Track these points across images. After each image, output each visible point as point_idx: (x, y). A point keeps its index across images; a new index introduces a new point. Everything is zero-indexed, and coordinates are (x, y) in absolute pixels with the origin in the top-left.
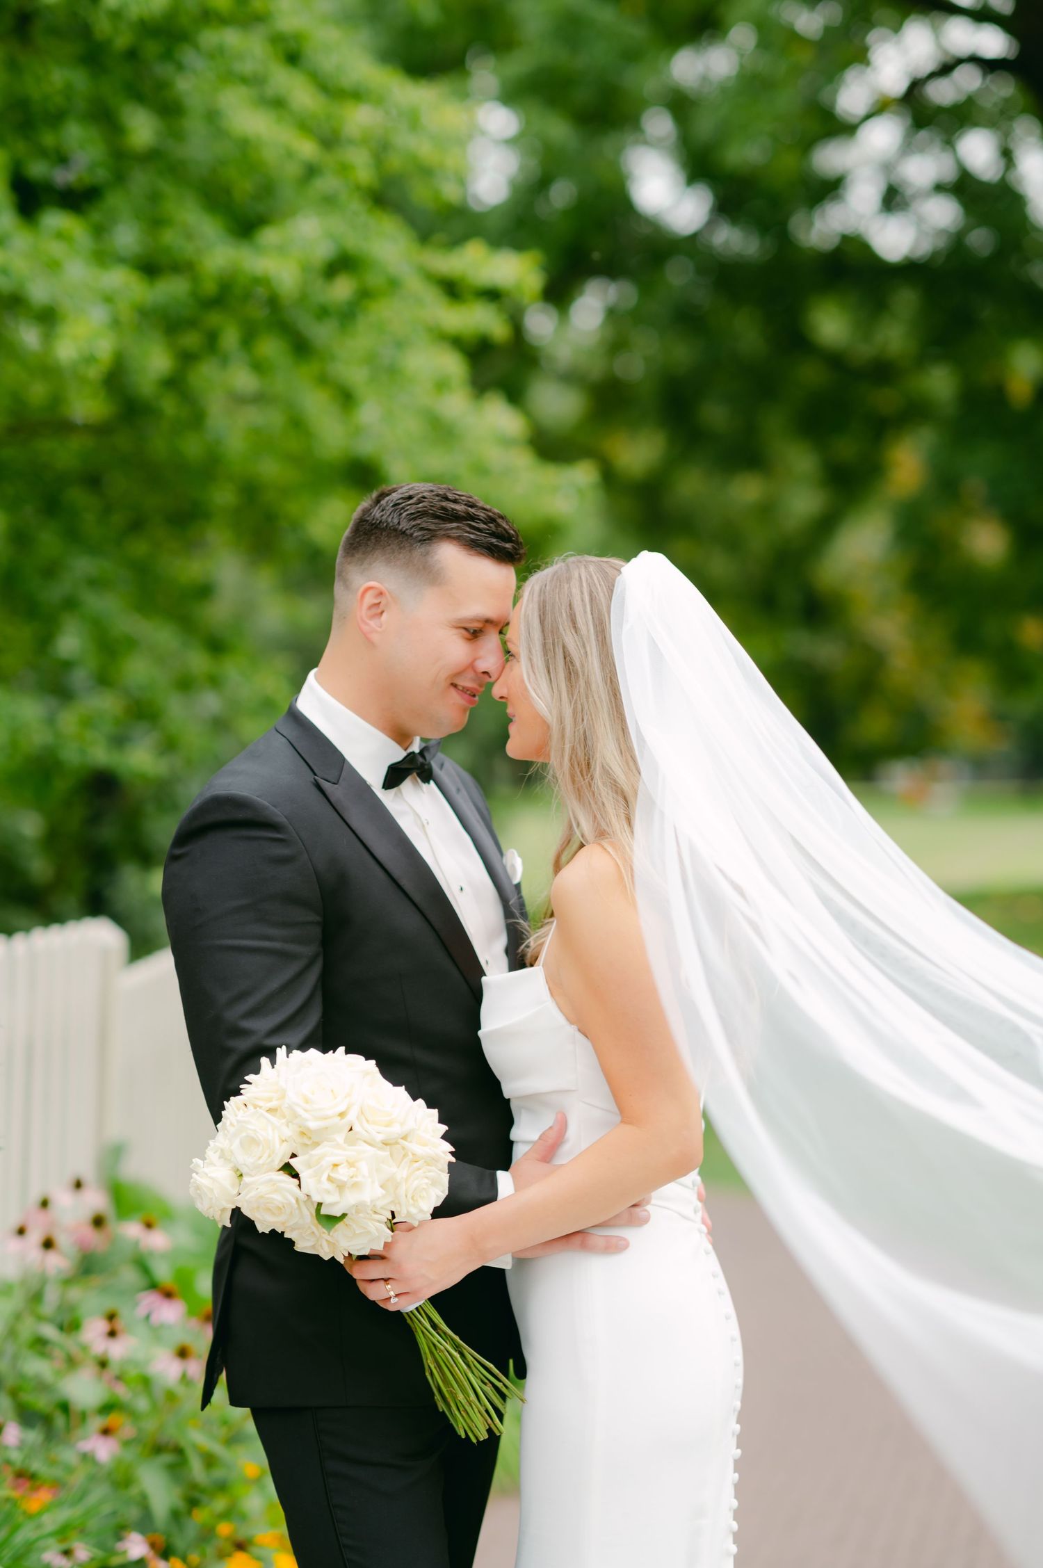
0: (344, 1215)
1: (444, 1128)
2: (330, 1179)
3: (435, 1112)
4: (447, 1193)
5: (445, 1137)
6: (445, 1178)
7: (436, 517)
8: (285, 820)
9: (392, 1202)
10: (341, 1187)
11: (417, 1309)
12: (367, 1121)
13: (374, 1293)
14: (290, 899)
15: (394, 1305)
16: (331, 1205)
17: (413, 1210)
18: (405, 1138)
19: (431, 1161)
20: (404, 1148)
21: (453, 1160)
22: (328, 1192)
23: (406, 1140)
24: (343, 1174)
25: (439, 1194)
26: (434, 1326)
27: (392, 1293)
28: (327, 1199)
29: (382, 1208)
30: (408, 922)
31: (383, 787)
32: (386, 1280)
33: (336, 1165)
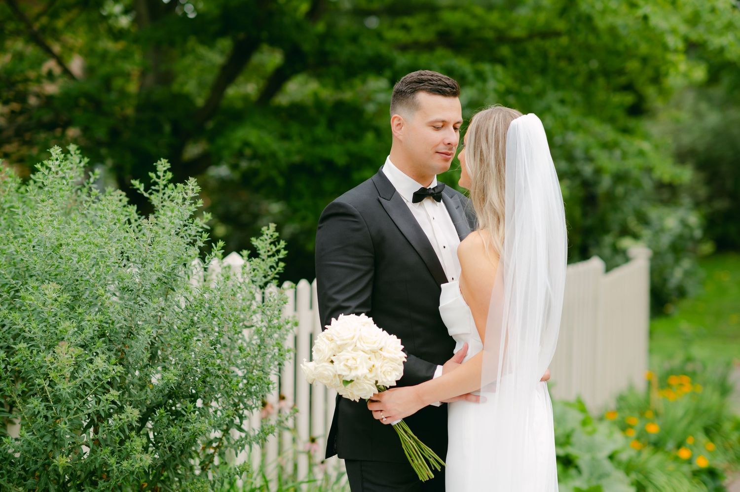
0: (352, 381)
1: (403, 347)
2: (346, 366)
3: (400, 340)
4: (402, 374)
5: (403, 350)
6: (402, 368)
7: (417, 82)
8: (359, 213)
9: (375, 376)
10: (350, 369)
11: (397, 424)
12: (364, 342)
13: (377, 416)
14: (359, 246)
15: (385, 422)
16: (346, 376)
17: (385, 380)
18: (381, 349)
19: (393, 360)
20: (381, 355)
21: (406, 360)
22: (344, 371)
23: (381, 350)
24: (350, 363)
25: (399, 374)
26: (406, 432)
27: (383, 417)
28: (344, 373)
29: (371, 378)
30: (412, 259)
31: (413, 202)
32: (381, 411)
33: (348, 360)
